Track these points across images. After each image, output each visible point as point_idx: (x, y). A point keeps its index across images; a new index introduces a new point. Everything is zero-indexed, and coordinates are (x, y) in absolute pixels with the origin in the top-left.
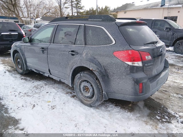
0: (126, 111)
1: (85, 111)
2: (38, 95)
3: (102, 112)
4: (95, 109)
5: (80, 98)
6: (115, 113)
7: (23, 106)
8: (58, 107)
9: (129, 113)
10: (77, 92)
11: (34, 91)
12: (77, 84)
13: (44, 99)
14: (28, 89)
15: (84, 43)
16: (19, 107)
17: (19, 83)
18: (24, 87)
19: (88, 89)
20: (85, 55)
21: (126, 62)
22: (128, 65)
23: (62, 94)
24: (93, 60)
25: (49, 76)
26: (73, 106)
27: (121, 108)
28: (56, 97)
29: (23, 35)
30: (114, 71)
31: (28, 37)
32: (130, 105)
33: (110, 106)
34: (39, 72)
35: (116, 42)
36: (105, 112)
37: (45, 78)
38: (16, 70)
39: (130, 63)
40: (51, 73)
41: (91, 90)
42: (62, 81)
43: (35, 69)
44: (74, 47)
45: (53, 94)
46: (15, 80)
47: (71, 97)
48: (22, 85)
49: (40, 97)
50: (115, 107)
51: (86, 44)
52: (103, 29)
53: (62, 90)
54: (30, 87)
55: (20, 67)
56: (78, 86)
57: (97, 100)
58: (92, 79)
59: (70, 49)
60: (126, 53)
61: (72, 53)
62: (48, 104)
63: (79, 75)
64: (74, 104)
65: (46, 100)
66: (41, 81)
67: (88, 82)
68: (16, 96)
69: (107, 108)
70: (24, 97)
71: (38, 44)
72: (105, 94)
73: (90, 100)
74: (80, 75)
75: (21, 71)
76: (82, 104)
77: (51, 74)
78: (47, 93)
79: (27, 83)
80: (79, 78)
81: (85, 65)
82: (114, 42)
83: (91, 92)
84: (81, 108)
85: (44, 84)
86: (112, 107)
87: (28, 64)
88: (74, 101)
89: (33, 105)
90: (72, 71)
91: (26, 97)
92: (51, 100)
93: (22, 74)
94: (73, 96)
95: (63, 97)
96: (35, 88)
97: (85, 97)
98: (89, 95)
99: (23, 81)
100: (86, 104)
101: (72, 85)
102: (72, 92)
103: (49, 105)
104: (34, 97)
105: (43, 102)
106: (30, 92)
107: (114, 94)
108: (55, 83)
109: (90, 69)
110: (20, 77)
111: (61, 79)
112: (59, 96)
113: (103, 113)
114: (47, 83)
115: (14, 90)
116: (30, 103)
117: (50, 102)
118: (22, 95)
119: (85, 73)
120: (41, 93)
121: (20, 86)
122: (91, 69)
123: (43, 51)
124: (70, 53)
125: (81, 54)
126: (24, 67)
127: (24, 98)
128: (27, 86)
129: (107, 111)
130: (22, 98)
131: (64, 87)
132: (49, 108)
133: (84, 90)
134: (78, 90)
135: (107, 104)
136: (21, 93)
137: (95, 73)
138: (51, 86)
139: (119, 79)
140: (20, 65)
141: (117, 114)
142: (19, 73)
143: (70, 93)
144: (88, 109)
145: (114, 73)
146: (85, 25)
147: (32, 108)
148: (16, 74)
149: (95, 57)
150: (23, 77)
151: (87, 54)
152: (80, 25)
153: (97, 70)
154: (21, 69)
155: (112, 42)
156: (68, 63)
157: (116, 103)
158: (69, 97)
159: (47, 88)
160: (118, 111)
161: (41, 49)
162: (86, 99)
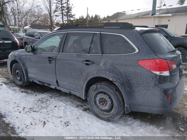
0: (147, 125)
1: (103, 127)
2: (45, 110)
3: (122, 127)
4: (113, 124)
5: (96, 111)
6: (137, 127)
7: (32, 124)
8: (72, 123)
9: (152, 126)
10: (92, 105)
11: (39, 106)
12: (91, 96)
13: (54, 115)
14: (32, 104)
15: (100, 52)
16: (27, 126)
17: (20, 97)
18: (27, 101)
19: (105, 101)
20: (103, 65)
21: (154, 71)
22: (157, 75)
23: (72, 108)
24: (112, 70)
25: (55, 88)
26: (89, 121)
27: (141, 121)
28: (66, 111)
29: (17, 43)
30: (139, 81)
31: (31, 46)
32: (149, 117)
33: (129, 119)
34: (43, 84)
35: (139, 50)
36: (126, 127)
37: (49, 90)
38: (14, 82)
39: (158, 73)
40: (59, 84)
41: (109, 103)
42: (73, 92)
43: (39, 81)
44: (88, 56)
45: (63, 108)
46: (15, 93)
47: (83, 111)
48: (24, 99)
49: (49, 113)
50: (135, 120)
51: (102, 53)
52: (122, 37)
53: (70, 103)
54: (34, 101)
55: (19, 79)
56: (93, 98)
57: (117, 114)
58: (110, 90)
59: (84, 58)
60: (153, 62)
61: (87, 62)
62: (59, 120)
63: (94, 86)
64: (89, 118)
65: (57, 115)
66: (45, 94)
67: (105, 94)
68: (20, 112)
69: (127, 122)
70: (30, 112)
71: (41, 53)
72: (127, 107)
73: (108, 113)
74: (97, 87)
75: (20, 83)
76: (97, 118)
77: (58, 86)
78: (55, 107)
79: (29, 96)
80: (95, 90)
81: (103, 76)
82: (137, 51)
83: (109, 105)
84: (98, 123)
85: (49, 97)
86: (131, 121)
87: (29, 75)
88: (88, 115)
89: (43, 122)
90: (86, 82)
91: (33, 113)
92: (62, 115)
93: (21, 86)
94: (85, 110)
95: (74, 111)
96: (40, 102)
97: (102, 110)
98: (107, 108)
99: (24, 94)
100: (103, 119)
101: (85, 97)
102: (82, 105)
103: (61, 121)
104: (41, 112)
105: (54, 117)
106: (36, 106)
107: (138, 106)
108: (60, 96)
109: (109, 80)
110: (20, 90)
111: (71, 91)
112: (70, 110)
113: (124, 128)
114: (52, 96)
115: (16, 105)
116: (38, 120)
117: (61, 117)
118: (27, 110)
119: (102, 84)
120: (48, 107)
121: (23, 100)
122: (111, 80)
123: (50, 61)
124: (84, 62)
125: (98, 64)
126: (24, 79)
127: (30, 114)
128: (30, 99)
129: (127, 125)
130: (28, 114)
131: (72, 100)
132: (62, 124)
133: (100, 103)
134: (93, 103)
135: (125, 118)
136: (26, 108)
137: (116, 84)
138: (57, 98)
139: (145, 91)
140: (18, 76)
141: (139, 128)
142: (17, 85)
143: (81, 106)
144: (107, 124)
145: (139, 84)
146: (101, 33)
147: (42, 125)
148: (14, 87)
149: (115, 67)
150: (23, 90)
151: (105, 64)
152: (95, 33)
153: (119, 81)
154: (21, 80)
155: (135, 50)
156: (81, 73)
157: (134, 116)
158: (81, 111)
159: (53, 101)
160: (139, 124)
161: (47, 59)
162: (102, 113)
